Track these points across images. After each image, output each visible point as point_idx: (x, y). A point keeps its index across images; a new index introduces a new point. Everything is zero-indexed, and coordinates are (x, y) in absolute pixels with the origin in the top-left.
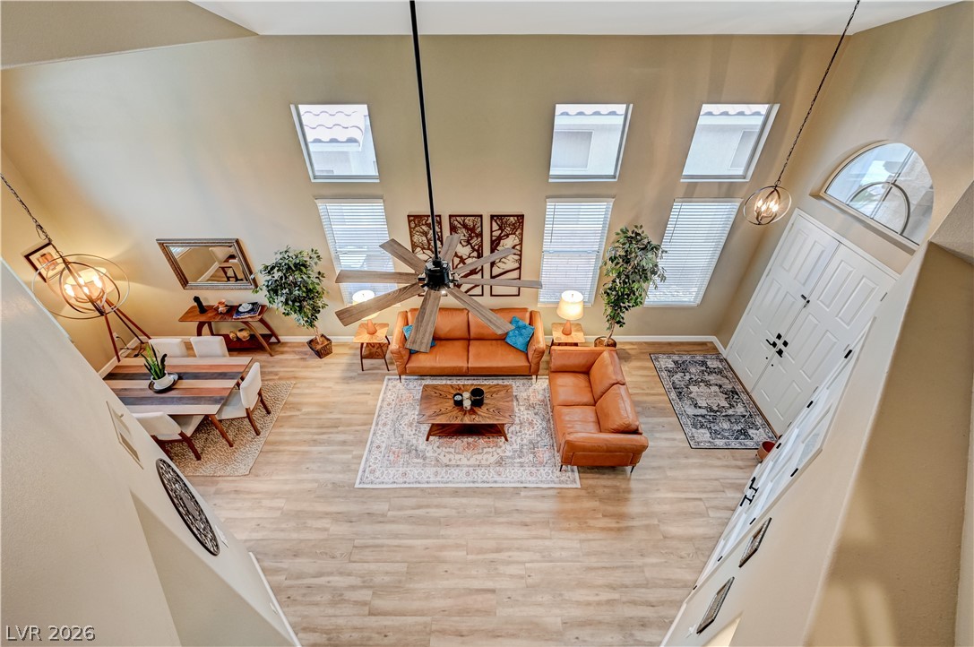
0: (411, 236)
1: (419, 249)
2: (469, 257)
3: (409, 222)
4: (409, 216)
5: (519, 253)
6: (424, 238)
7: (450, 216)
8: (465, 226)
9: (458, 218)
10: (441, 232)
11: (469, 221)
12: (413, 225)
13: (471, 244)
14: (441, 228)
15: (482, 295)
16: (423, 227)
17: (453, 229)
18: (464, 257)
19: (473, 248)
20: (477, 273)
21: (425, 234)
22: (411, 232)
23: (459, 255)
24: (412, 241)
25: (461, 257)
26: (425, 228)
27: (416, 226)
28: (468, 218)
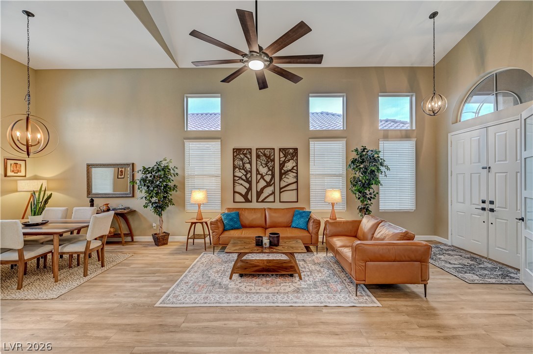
0: (234, 161)
1: (237, 169)
2: (267, 174)
3: (234, 152)
4: (234, 149)
5: (296, 172)
6: (241, 162)
7: (257, 149)
8: (265, 155)
9: (261, 150)
10: (251, 158)
11: (267, 152)
12: (235, 154)
13: (268, 166)
14: (251, 156)
15: (274, 202)
16: (241, 156)
17: (258, 157)
18: (264, 174)
19: (269, 168)
20: (271, 186)
21: (242, 160)
22: (234, 158)
23: (261, 173)
24: (234, 164)
25: (262, 175)
26: (242, 156)
27: (237, 155)
28: (267, 150)
